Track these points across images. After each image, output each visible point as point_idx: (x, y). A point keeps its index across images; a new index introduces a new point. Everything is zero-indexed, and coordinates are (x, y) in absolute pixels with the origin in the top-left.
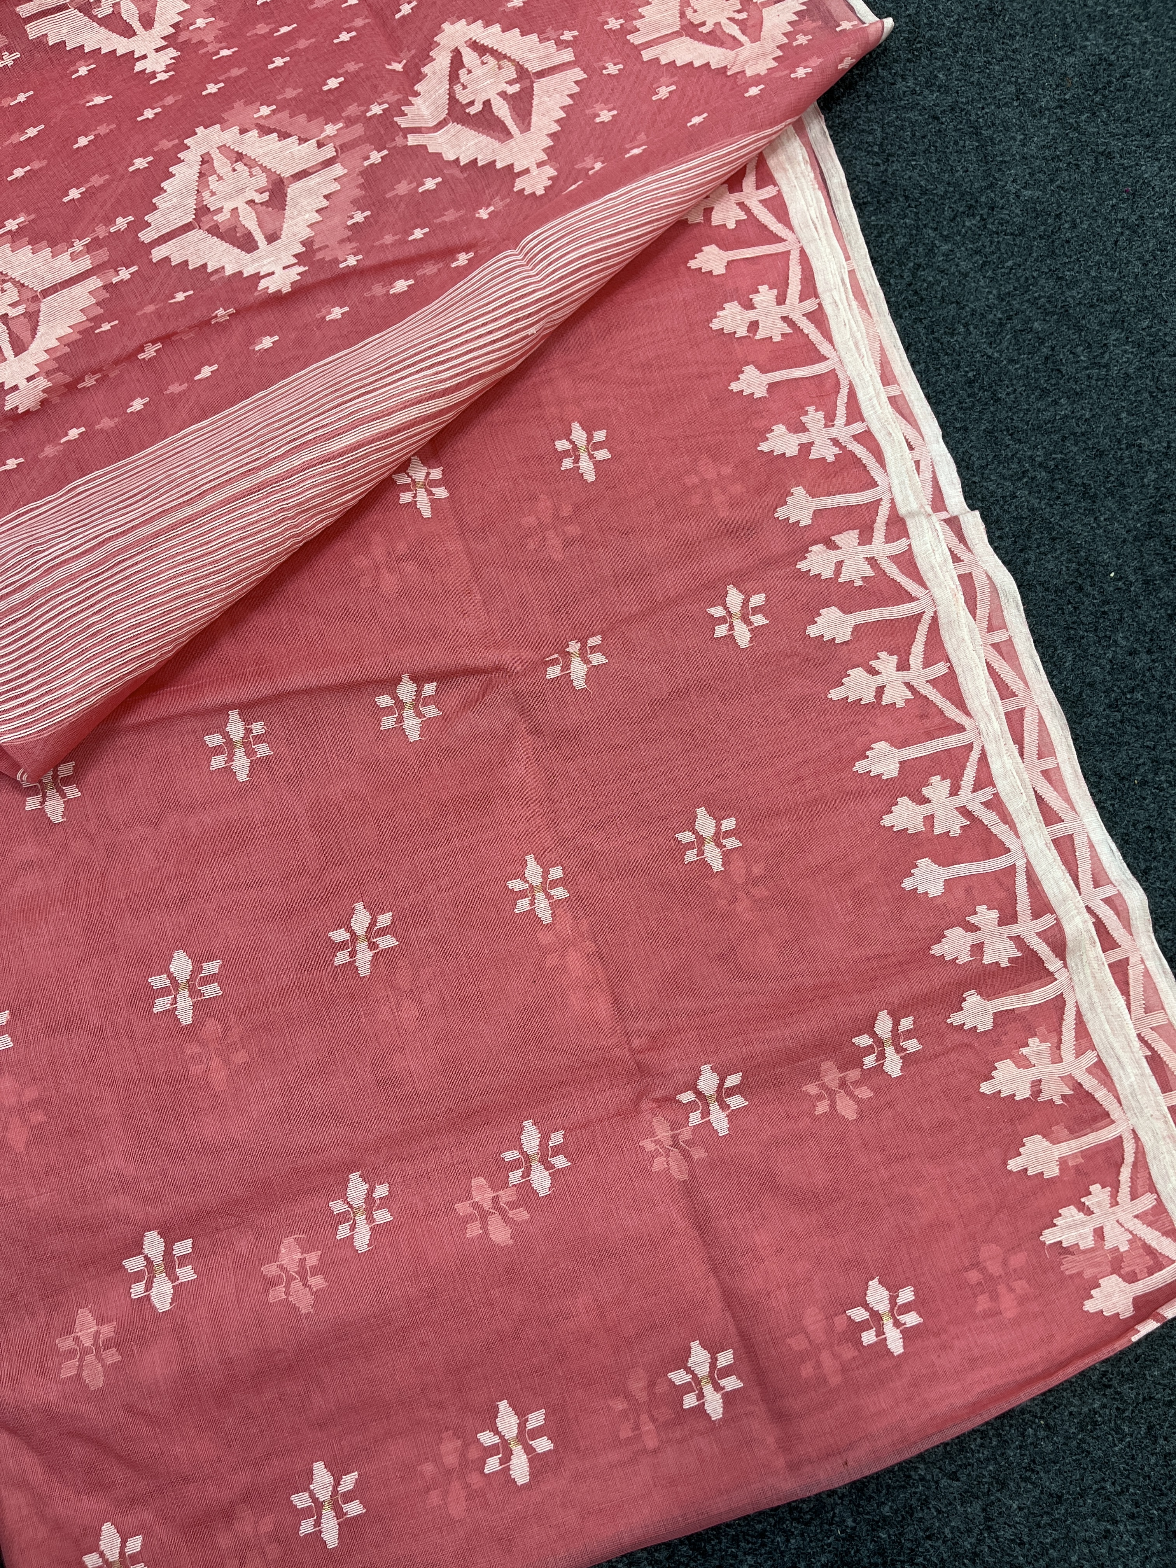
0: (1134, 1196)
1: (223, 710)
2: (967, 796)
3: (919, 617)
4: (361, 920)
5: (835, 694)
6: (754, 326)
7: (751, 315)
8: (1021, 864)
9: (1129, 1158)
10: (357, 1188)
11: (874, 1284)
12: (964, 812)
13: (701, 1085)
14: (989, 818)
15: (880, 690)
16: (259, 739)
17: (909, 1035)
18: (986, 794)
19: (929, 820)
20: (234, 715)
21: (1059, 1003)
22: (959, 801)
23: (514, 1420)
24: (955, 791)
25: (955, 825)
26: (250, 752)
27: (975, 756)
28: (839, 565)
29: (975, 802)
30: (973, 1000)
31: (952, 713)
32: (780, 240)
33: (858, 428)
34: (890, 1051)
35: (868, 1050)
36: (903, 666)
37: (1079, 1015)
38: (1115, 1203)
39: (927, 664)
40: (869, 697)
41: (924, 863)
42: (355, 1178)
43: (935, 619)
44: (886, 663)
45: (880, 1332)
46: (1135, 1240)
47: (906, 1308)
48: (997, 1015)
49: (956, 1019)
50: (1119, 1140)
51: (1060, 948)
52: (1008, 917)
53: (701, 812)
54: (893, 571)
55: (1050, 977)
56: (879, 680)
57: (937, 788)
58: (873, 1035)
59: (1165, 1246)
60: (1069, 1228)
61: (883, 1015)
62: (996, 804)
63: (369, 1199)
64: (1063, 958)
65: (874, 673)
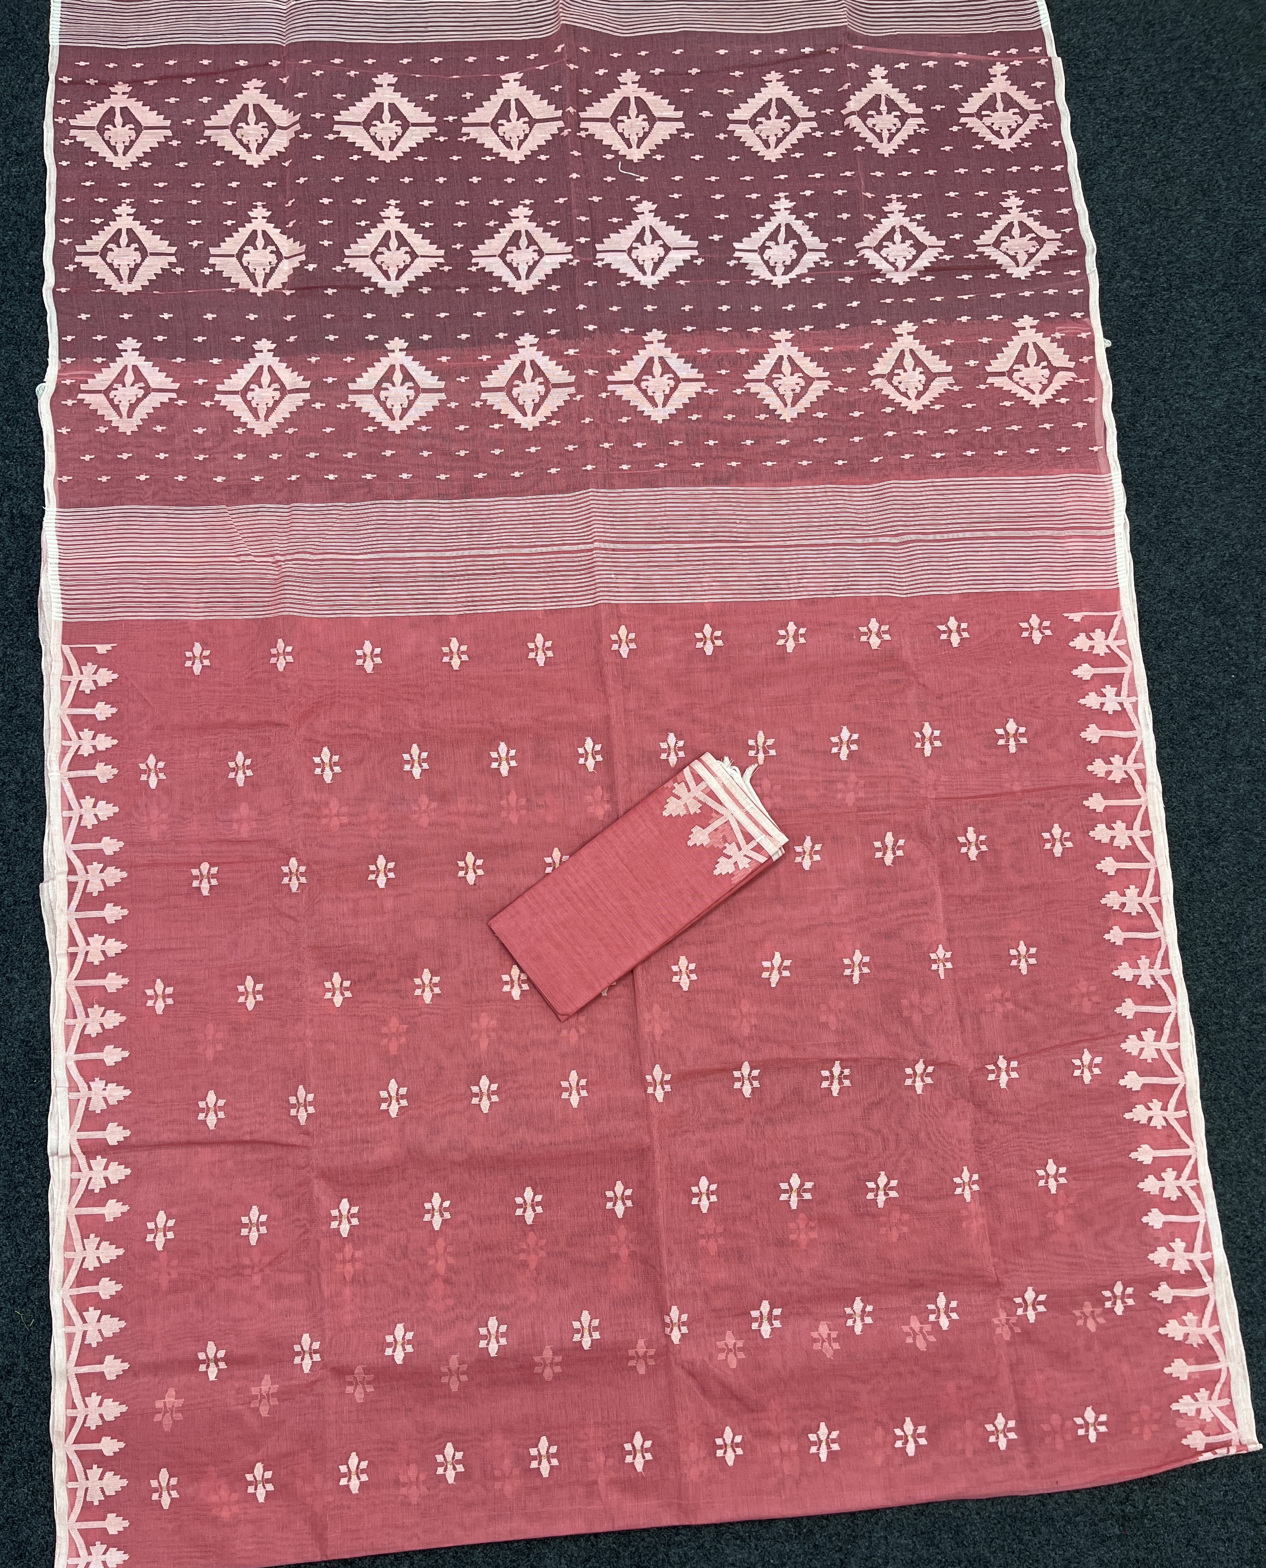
0: (1220, 1398)
1: (833, 1060)
2: (1184, 1182)
3: (1176, 1086)
4: (882, 1180)
5: (1128, 1116)
6: (1123, 905)
7: (1123, 899)
8: (1203, 1221)
9: (1222, 1380)
10: (858, 1305)
11: (1089, 1409)
12: (1180, 1188)
13: (1026, 1296)
14: (1192, 1195)
15: (1150, 1119)
16: (846, 1078)
17: (1129, 1296)
18: (1193, 1183)
19: (1162, 1189)
20: (837, 1063)
21: (1207, 1298)
22: (1179, 1183)
23: (912, 1428)
24: (1178, 1177)
25: (1175, 1196)
26: (841, 1083)
28: (1142, 1049)
29: (1187, 1185)
30: (1164, 1286)
31: (1185, 1137)
32: (1146, 861)
33: (1166, 972)
34: (1119, 1302)
35: (1109, 1299)
36: (1164, 1108)
37: (1215, 1306)
39: (1176, 1110)
40: (1144, 1121)
41: (1155, 1211)
42: (858, 1300)
43: (1184, 1089)
44: (1156, 1105)
45: (1087, 1431)
46: (1215, 1418)
47: (1101, 1424)
48: (1175, 1297)
49: (1154, 1294)
50: (1220, 1370)
51: (1211, 1272)
52: (1190, 1249)
53: (1050, 1161)
54: (1168, 1058)
55: (1204, 1285)
56: (1150, 1113)
57: (1169, 1174)
58: (1113, 1292)
59: (1228, 1424)
60: (1185, 1405)
61: (1119, 1283)
62: (1197, 1189)
63: (863, 1311)
64: (1212, 1277)
65: (1149, 1109)
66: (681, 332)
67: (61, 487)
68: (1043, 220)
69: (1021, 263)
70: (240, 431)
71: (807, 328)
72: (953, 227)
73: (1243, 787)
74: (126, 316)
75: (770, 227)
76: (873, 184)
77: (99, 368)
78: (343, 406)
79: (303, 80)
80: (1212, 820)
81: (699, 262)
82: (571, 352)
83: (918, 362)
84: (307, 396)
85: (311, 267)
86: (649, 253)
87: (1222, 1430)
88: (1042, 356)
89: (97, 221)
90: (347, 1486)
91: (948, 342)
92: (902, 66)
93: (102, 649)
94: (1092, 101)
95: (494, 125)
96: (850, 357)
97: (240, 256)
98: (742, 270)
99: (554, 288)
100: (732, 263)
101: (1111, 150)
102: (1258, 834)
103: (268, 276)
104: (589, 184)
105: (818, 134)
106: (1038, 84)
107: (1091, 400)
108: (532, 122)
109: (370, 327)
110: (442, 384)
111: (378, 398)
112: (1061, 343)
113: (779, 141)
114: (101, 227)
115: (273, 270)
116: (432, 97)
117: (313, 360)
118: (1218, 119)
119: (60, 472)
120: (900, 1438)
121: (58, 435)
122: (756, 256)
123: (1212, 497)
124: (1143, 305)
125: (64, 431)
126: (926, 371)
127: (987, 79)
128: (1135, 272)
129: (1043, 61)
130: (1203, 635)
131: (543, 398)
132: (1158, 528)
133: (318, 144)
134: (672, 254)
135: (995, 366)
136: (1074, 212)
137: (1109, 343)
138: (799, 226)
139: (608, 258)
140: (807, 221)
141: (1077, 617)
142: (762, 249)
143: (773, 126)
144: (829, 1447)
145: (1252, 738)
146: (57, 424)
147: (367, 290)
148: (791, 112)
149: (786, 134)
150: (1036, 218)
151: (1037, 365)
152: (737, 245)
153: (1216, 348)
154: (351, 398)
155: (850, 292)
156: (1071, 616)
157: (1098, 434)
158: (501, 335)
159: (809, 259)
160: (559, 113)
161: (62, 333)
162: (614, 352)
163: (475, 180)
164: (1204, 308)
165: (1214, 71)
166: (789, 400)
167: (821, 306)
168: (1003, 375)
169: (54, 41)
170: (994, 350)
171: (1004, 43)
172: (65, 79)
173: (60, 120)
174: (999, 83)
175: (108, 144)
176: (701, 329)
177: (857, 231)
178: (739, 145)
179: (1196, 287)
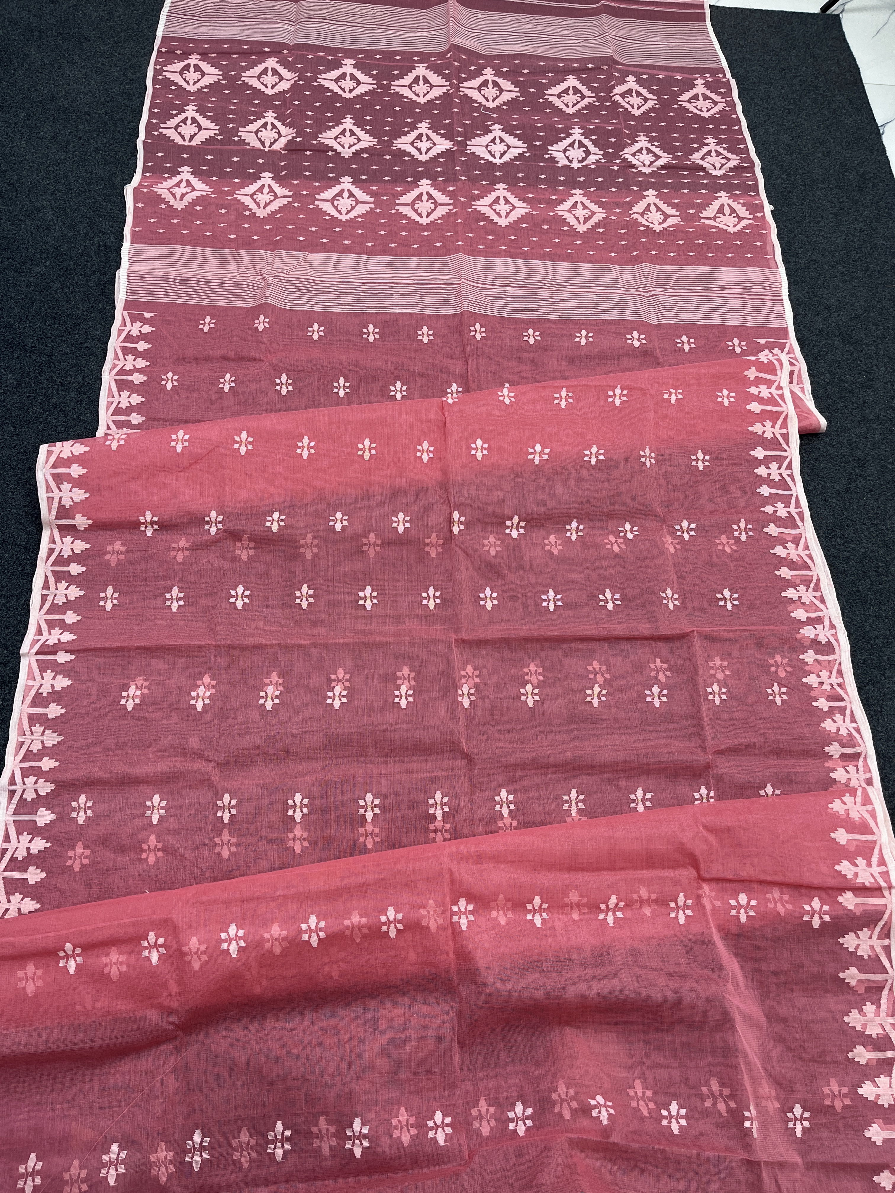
66: (515, 185)
67: (134, 234)
68: (728, 150)
69: (718, 168)
70: (247, 213)
71: (592, 189)
72: (677, 149)
73: (878, 437)
74: (185, 156)
75: (569, 141)
76: (629, 127)
77: (166, 179)
78: (311, 207)
79: (302, 59)
80: (859, 453)
81: (527, 155)
82: (451, 189)
83: (658, 209)
84: (290, 199)
85: (298, 140)
86: (498, 148)
88: (733, 211)
89: (174, 112)
91: (676, 201)
92: (644, 77)
93: (147, 315)
94: (752, 99)
95: (410, 87)
96: (617, 205)
97: (256, 133)
98: (553, 159)
99: (442, 160)
100: (547, 156)
101: (765, 121)
102: (890, 463)
103: (272, 144)
104: (462, 114)
105: (597, 104)
106: (722, 91)
107: (764, 232)
108: (432, 86)
109: (331, 170)
110: (372, 200)
111: (333, 204)
112: (744, 205)
113: (574, 105)
114: (176, 115)
115: (275, 141)
116: (375, 72)
117: (295, 182)
118: (826, 112)
119: (134, 225)
121: (135, 208)
122: (562, 154)
123: (841, 285)
124: (790, 192)
125: (140, 205)
126: (664, 213)
127: (693, 86)
128: (784, 176)
129: (724, 80)
130: (843, 354)
131: (433, 211)
132: (810, 298)
133: (308, 85)
134: (511, 150)
135: (705, 214)
136: (747, 147)
137: (772, 207)
138: (586, 142)
139: (474, 149)
140: (591, 140)
141: (762, 341)
142: (565, 151)
143: (571, 98)
145: (880, 410)
146: (136, 201)
147: (330, 153)
148: (581, 92)
149: (578, 102)
150: (725, 149)
151: (730, 215)
152: (550, 148)
153: (836, 215)
154: (317, 203)
155: (617, 174)
156: (759, 340)
157: (769, 249)
158: (409, 179)
159: (592, 158)
160: (448, 83)
161: (145, 161)
162: (476, 192)
163: (397, 109)
164: (826, 196)
165: (821, 92)
166: (582, 221)
167: (600, 180)
168: (710, 218)
169: (159, 33)
170: (704, 206)
171: (702, 71)
172: (163, 50)
173: (158, 67)
174: (700, 88)
175: (185, 79)
176: (529, 185)
177: (620, 146)
178: (551, 105)
179: (820, 186)
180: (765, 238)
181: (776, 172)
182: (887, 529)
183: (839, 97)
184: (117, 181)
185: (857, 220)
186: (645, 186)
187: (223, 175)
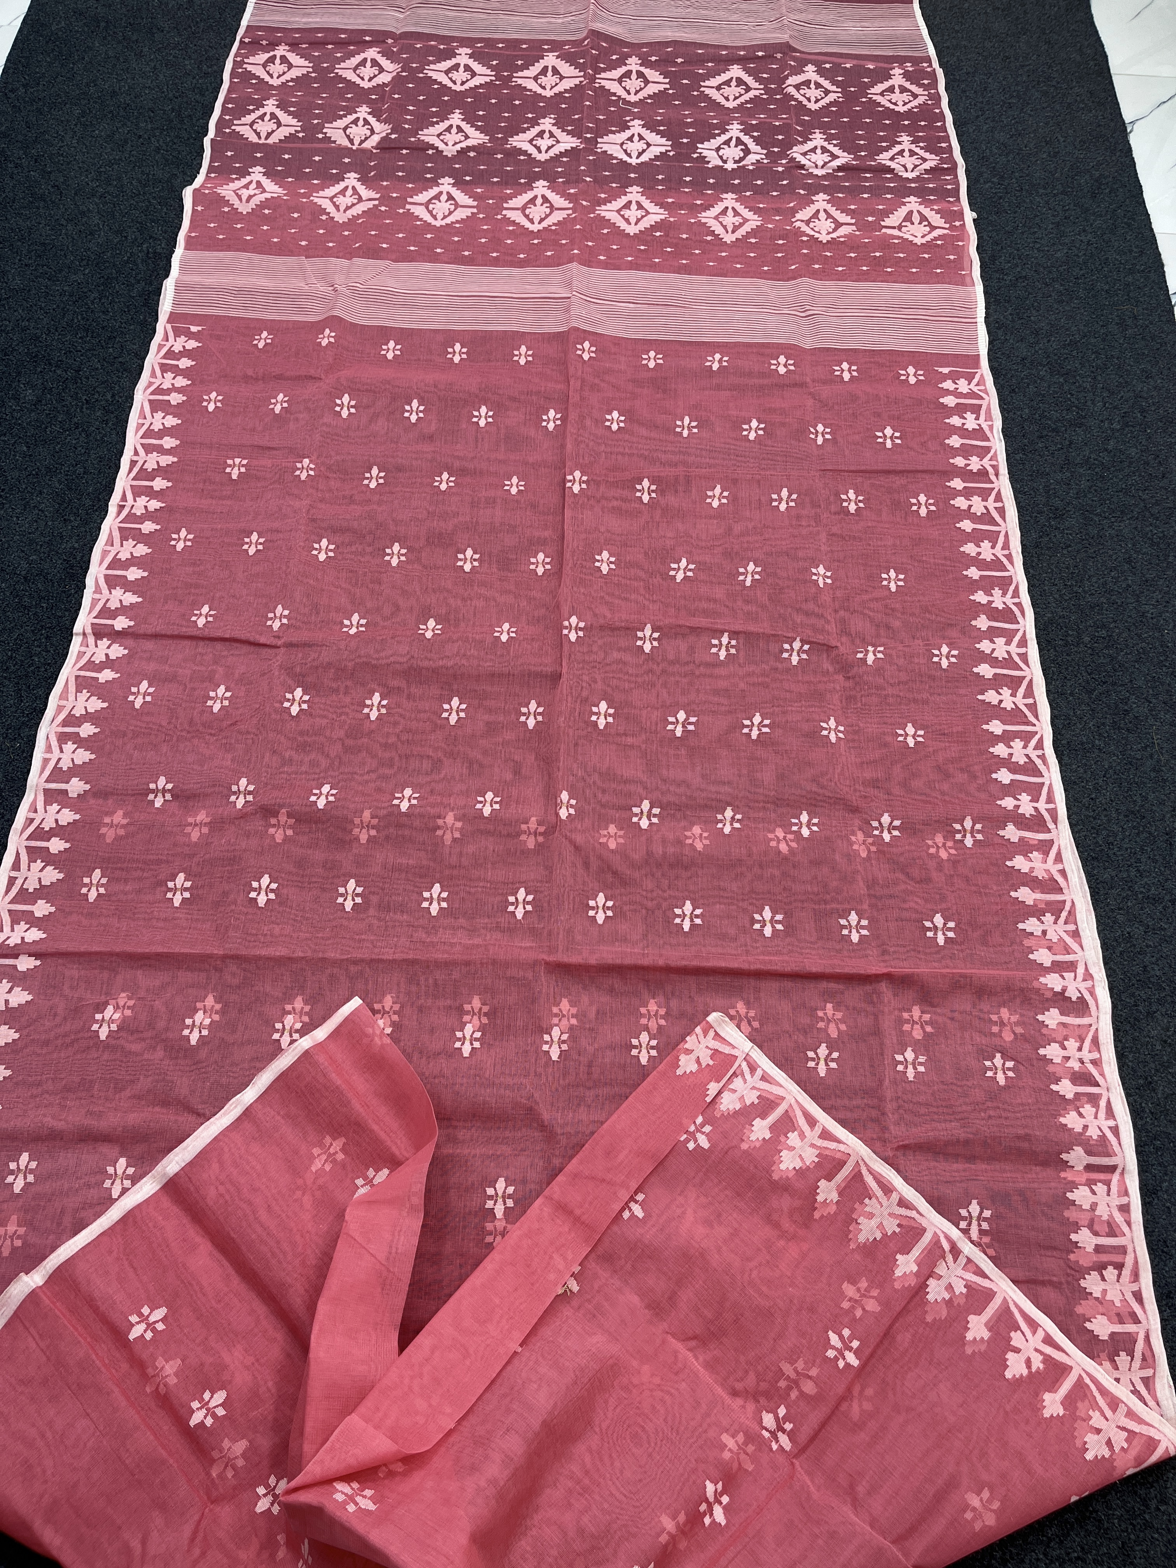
0: (1066, 923)
1: (722, 632)
2: (1030, 752)
3: (1024, 677)
4: (757, 719)
5: (980, 697)
6: (979, 554)
7: (979, 550)
8: (1047, 783)
9: (1067, 909)
10: (729, 813)
11: (938, 916)
13: (882, 820)
14: (1038, 762)
16: (732, 647)
17: (979, 832)
18: (1039, 752)
19: (1011, 755)
20: (726, 634)
21: (1052, 842)
22: (1026, 751)
23: (770, 915)
24: (1025, 747)
25: (1022, 760)
26: (727, 650)
27: (1037, 737)
28: (994, 650)
29: (1034, 755)
30: (1010, 827)
31: (1031, 718)
32: (999, 525)
33: (1016, 601)
34: (968, 835)
35: (959, 832)
36: (1013, 695)
37: (1058, 849)
38: (1055, 923)
39: (1024, 697)
40: (995, 703)
41: (1004, 770)
42: (729, 809)
43: (1031, 680)
44: (1006, 691)
45: (935, 934)
46: (1061, 939)
47: (950, 929)
48: (1021, 837)
49: (1001, 833)
50: (1064, 901)
51: (1053, 819)
52: (1035, 799)
53: (909, 724)
54: (1016, 657)
55: (1049, 831)
56: (1001, 697)
57: (1018, 744)
58: (963, 826)
59: (1074, 946)
60: (1031, 925)
61: (968, 818)
62: (1043, 757)
63: (733, 818)
64: (1056, 824)
65: (1000, 694)
66: (653, 188)
67: (189, 240)
68: (926, 149)
69: (910, 169)
70: (324, 217)
71: (748, 194)
72: (861, 148)
73: (1084, 484)
74: (259, 155)
75: (724, 138)
76: (802, 123)
77: (233, 180)
78: (401, 211)
79: (410, 49)
80: (1057, 503)
81: (671, 154)
82: (572, 191)
83: (829, 216)
84: (376, 202)
85: (393, 136)
86: (635, 146)
87: (1068, 950)
88: (923, 218)
89: (251, 107)
90: (256, 899)
91: (853, 207)
92: (828, 66)
93: (194, 329)
94: (964, 91)
95: (536, 79)
96: (778, 212)
97: (345, 129)
98: (702, 159)
99: (565, 159)
100: (695, 156)
101: (978, 117)
102: (1096, 515)
103: (362, 142)
104: (596, 108)
105: (765, 97)
106: (926, 82)
107: (960, 243)
108: (562, 78)
109: (429, 170)
110: (475, 203)
111: (427, 208)
112: (937, 212)
113: (736, 98)
114: (253, 111)
115: (366, 139)
116: (494, 63)
117: (385, 183)
118: (1058, 107)
119: (191, 230)
120: (759, 922)
121: (194, 211)
122: (714, 153)
123: (1056, 306)
124: (1001, 198)
125: (199, 208)
126: (835, 221)
127: (889, 77)
128: (995, 180)
129: (929, 69)
130: (1049, 387)
131: (547, 216)
132: (1013, 321)
133: (412, 78)
134: (651, 148)
135: (887, 222)
136: (950, 146)
137: (975, 215)
138: (746, 139)
139: (605, 147)
140: (752, 137)
141: (946, 370)
142: (718, 149)
143: (733, 90)
144: (692, 920)
145: (1091, 452)
146: (195, 204)
147: (430, 152)
148: (745, 84)
149: (741, 95)
150: (922, 148)
151: (920, 223)
152: (699, 146)
153: (1058, 225)
154: (408, 207)
155: (781, 176)
156: (940, 370)
157: (966, 264)
158: (522, 181)
159: (752, 158)
160: (582, 74)
161: (212, 160)
162: (603, 196)
163: (517, 102)
164: (1047, 203)
165: (1054, 83)
166: (730, 230)
167: (759, 182)
168: (894, 228)
169: (244, 23)
170: (886, 213)
171: (901, 60)
172: (247, 40)
173: (239, 59)
174: (897, 78)
175: (268, 72)
176: (669, 189)
177: (788, 145)
178: (707, 98)
179: (1041, 191)
180: (961, 252)
181: (985, 175)
182: (1084, 591)
183: (1076, 90)
184: (177, 182)
185: (1084, 231)
186: (815, 188)
187: (301, 177)
